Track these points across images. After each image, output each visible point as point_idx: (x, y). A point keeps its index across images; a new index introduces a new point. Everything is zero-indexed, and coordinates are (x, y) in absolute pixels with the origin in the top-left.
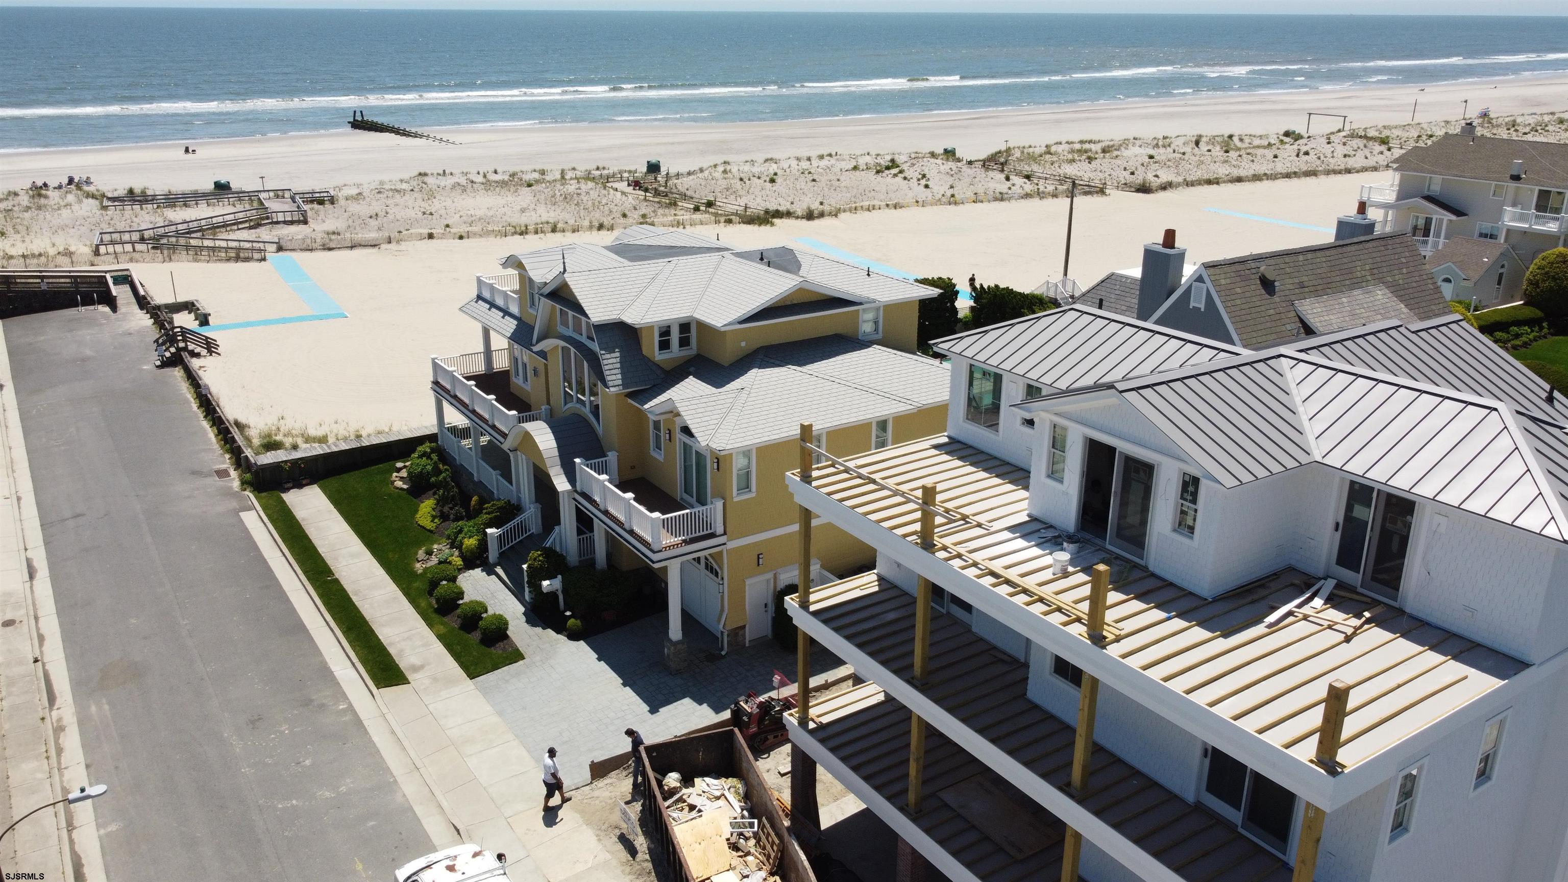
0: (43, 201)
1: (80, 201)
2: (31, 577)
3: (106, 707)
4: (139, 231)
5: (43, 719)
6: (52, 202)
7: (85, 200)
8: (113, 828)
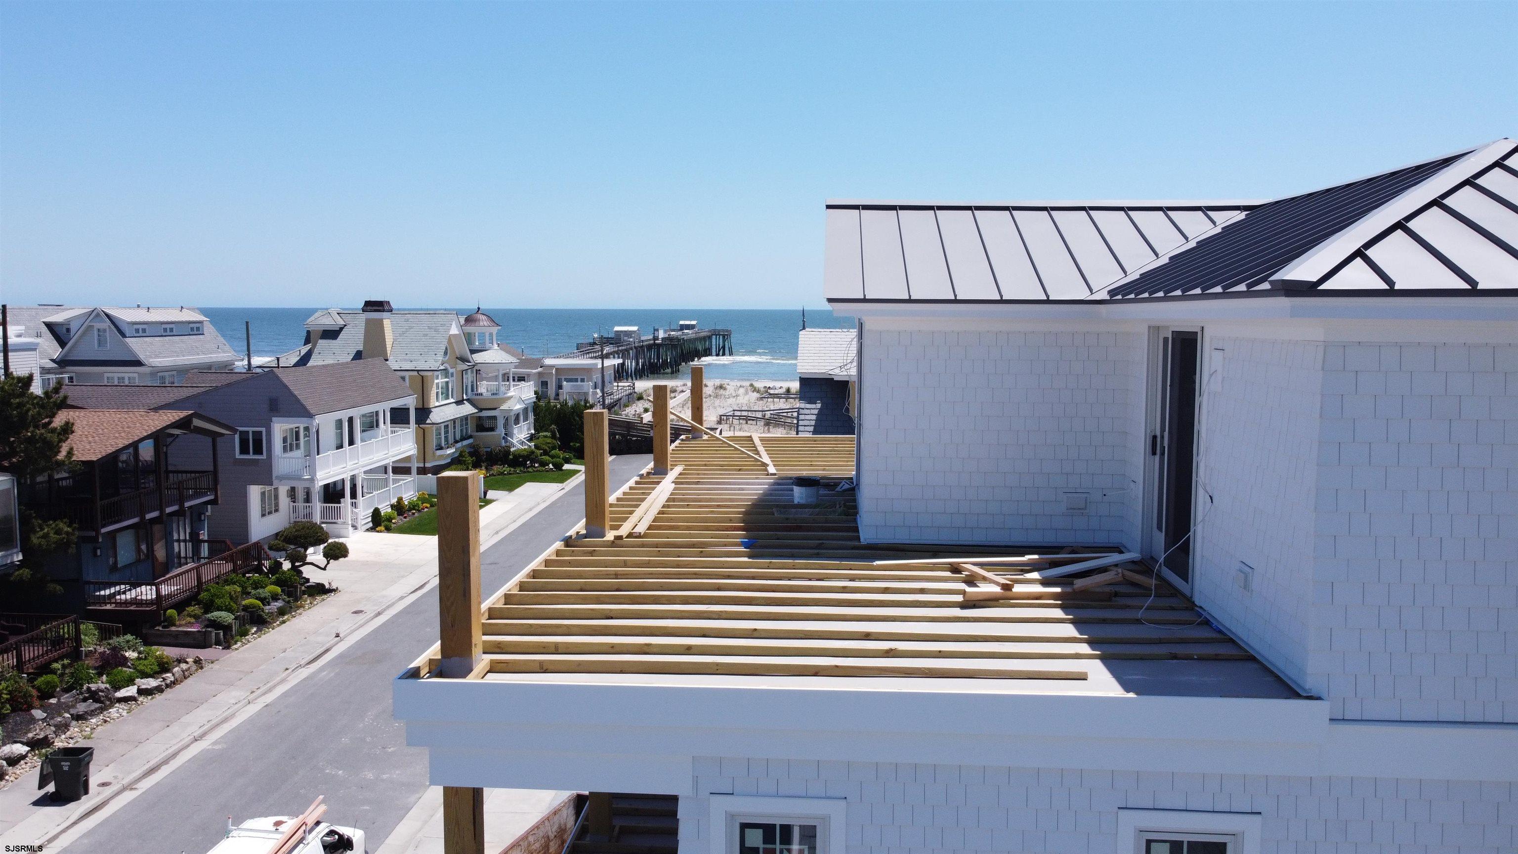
0: (722, 392)
1: (746, 393)
2: (414, 592)
3: (332, 674)
4: (762, 411)
5: (287, 669)
6: (727, 393)
7: (750, 393)
8: (216, 747)
